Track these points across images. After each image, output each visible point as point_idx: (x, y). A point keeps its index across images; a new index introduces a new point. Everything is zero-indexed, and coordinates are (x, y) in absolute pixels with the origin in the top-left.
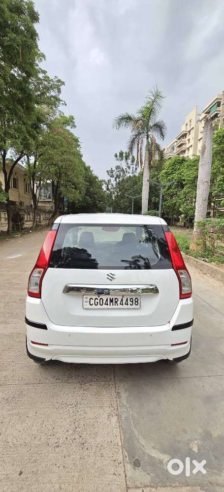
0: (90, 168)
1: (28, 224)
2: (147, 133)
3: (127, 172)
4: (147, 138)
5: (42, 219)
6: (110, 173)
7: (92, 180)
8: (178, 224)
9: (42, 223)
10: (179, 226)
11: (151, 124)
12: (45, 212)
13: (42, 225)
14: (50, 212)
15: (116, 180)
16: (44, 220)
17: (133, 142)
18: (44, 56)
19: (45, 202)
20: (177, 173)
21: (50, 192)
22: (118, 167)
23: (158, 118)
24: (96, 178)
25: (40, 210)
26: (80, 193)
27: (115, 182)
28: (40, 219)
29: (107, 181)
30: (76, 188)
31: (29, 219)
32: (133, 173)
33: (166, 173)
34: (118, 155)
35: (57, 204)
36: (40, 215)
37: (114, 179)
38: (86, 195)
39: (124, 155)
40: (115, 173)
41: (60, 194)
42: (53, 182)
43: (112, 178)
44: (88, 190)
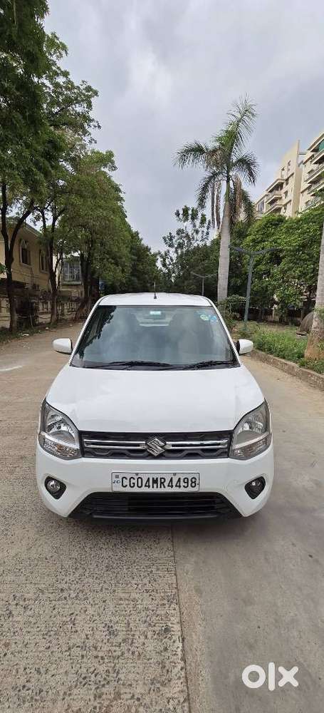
0: (138, 234)
1: (44, 318)
2: (228, 172)
3: (193, 238)
4: (228, 181)
5: (66, 311)
6: (169, 240)
7: (141, 254)
8: (270, 318)
9: (67, 317)
10: (271, 322)
11: (234, 159)
12: (70, 299)
13: (66, 320)
14: (77, 300)
15: (176, 252)
16: (69, 312)
17: (205, 189)
18: (64, 48)
19: (72, 285)
20: (270, 240)
21: (77, 270)
22: (180, 232)
23: (245, 148)
24: (147, 249)
25: (63, 297)
26: (123, 271)
27: (176, 255)
28: (63, 310)
29: (163, 253)
30: (117, 264)
31: (45, 310)
32: (202, 240)
33: (253, 240)
34: (181, 212)
35: (89, 287)
36: (62, 305)
37: (174, 249)
38: (132, 274)
39: (190, 212)
40: (176, 241)
41: (94, 273)
42: (82, 255)
43: (170, 249)
44: (134, 268)
